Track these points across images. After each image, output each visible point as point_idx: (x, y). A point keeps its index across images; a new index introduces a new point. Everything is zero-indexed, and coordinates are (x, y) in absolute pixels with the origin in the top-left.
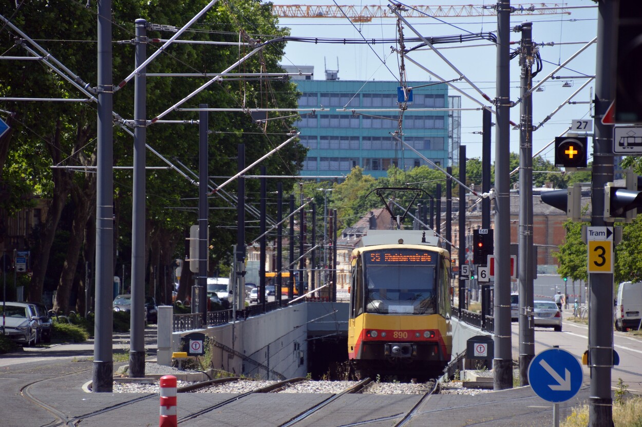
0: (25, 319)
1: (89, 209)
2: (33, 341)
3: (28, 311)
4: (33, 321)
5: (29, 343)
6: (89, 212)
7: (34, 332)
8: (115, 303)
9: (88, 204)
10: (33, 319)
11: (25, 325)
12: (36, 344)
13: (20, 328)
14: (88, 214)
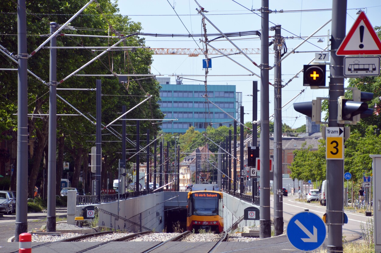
0: (6, 200)
1: (45, 142)
2: (11, 211)
3: (8, 195)
4: (10, 201)
5: (8, 212)
6: (45, 143)
7: (11, 206)
8: (62, 192)
9: (45, 139)
10: (10, 200)
11: (5, 203)
12: (13, 213)
13: (3, 205)
14: (45, 145)
